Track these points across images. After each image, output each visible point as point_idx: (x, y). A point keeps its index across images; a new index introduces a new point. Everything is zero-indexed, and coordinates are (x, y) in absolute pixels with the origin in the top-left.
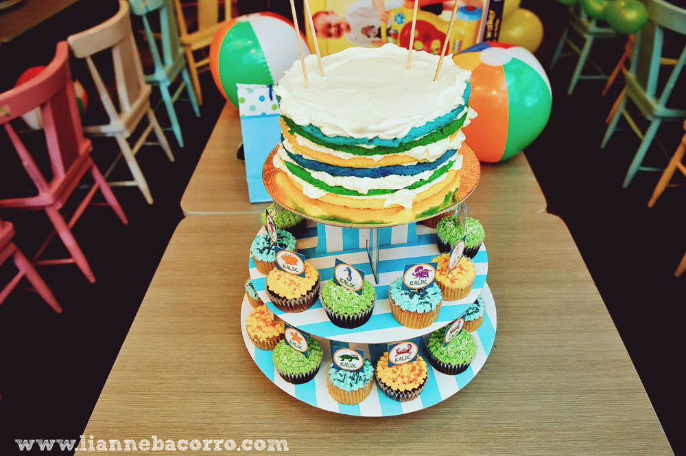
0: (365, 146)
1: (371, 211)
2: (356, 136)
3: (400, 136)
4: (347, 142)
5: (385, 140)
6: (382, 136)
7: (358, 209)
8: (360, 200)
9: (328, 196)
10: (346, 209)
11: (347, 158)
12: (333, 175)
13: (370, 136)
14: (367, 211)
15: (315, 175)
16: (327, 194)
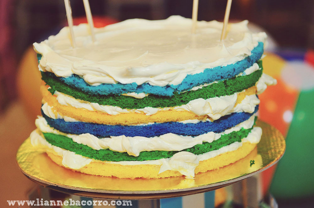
0: (133, 94)
1: (145, 181)
2: (123, 81)
3: (175, 83)
4: (113, 90)
5: (156, 87)
6: (153, 81)
7: (129, 179)
8: (132, 167)
9: (93, 165)
10: (115, 180)
11: (115, 113)
12: (99, 136)
13: (139, 81)
14: (140, 181)
15: (78, 139)
16: (91, 163)
